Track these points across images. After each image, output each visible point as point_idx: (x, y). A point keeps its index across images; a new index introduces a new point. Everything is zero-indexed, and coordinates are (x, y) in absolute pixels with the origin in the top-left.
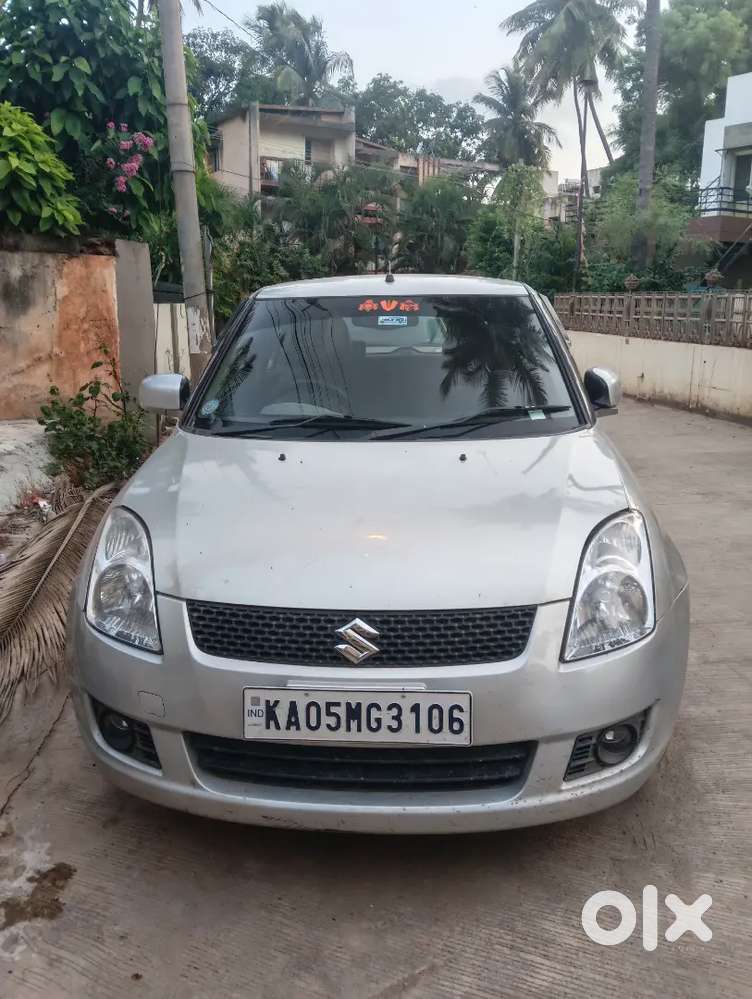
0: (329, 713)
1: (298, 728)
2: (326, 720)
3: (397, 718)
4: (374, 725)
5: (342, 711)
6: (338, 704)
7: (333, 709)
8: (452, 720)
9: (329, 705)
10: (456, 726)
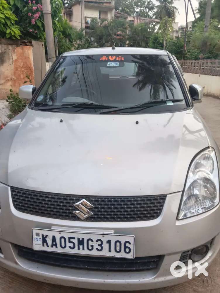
0: (70, 242)
1: (57, 247)
2: (68, 244)
3: (101, 245)
4: (90, 248)
5: (76, 241)
6: (74, 238)
7: (72, 240)
8: (125, 247)
9: (70, 238)
10: (127, 250)
